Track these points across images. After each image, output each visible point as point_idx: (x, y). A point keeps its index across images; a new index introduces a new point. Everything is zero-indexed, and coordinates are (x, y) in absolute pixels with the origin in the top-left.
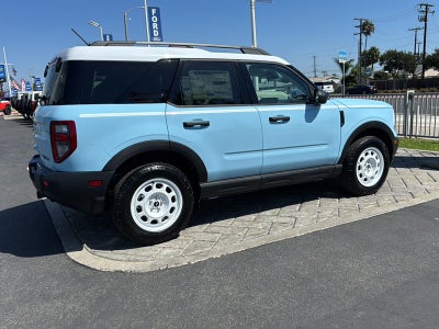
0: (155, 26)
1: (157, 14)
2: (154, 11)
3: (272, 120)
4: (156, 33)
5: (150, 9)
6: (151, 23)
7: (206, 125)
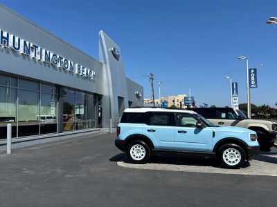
0: (253, 79)
1: (255, 72)
2: (252, 71)
3: (179, 132)
4: (253, 83)
5: (250, 70)
6: (250, 77)
7: (154, 131)
